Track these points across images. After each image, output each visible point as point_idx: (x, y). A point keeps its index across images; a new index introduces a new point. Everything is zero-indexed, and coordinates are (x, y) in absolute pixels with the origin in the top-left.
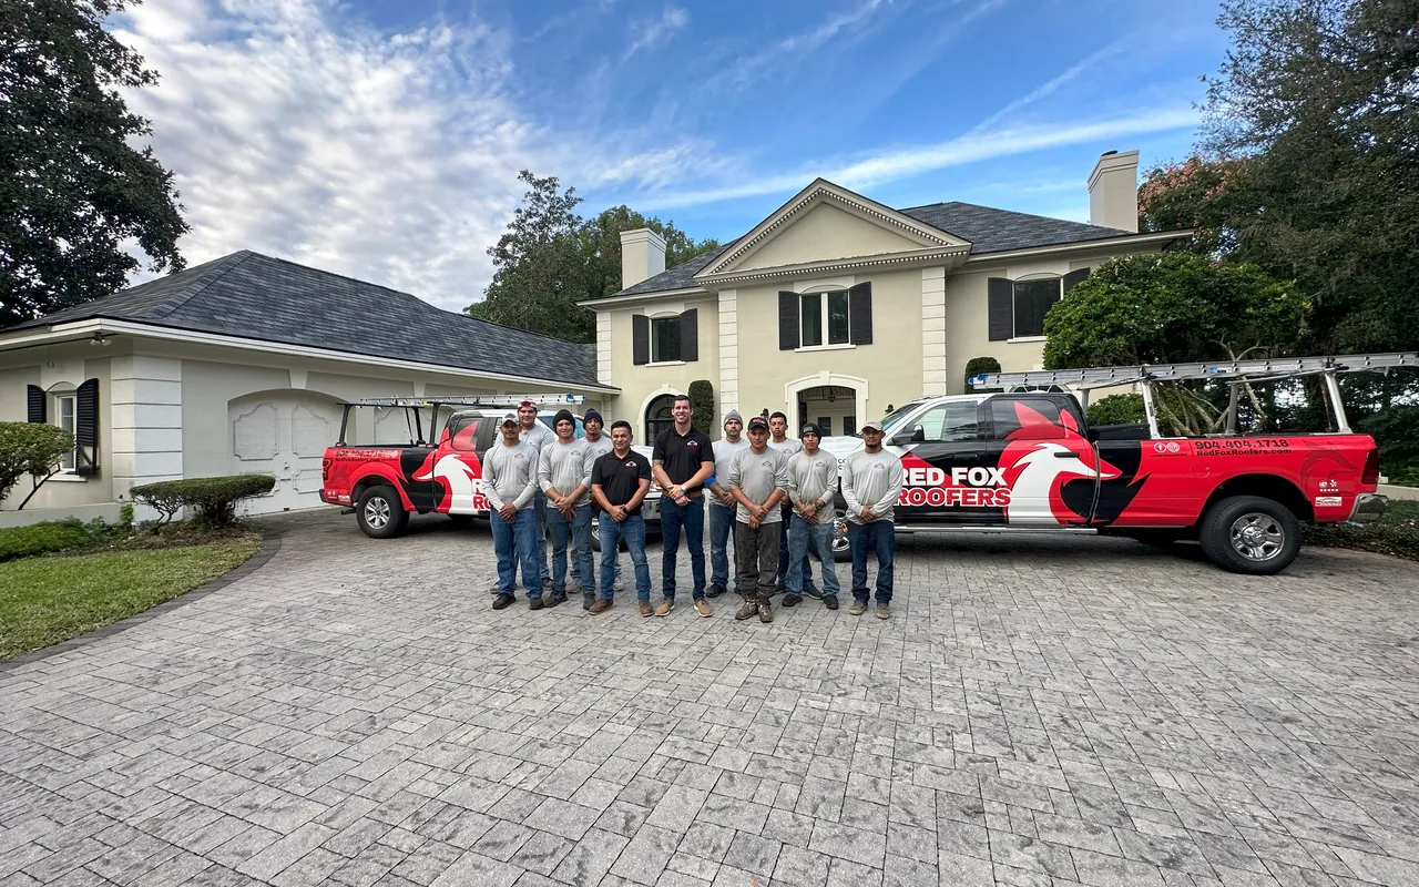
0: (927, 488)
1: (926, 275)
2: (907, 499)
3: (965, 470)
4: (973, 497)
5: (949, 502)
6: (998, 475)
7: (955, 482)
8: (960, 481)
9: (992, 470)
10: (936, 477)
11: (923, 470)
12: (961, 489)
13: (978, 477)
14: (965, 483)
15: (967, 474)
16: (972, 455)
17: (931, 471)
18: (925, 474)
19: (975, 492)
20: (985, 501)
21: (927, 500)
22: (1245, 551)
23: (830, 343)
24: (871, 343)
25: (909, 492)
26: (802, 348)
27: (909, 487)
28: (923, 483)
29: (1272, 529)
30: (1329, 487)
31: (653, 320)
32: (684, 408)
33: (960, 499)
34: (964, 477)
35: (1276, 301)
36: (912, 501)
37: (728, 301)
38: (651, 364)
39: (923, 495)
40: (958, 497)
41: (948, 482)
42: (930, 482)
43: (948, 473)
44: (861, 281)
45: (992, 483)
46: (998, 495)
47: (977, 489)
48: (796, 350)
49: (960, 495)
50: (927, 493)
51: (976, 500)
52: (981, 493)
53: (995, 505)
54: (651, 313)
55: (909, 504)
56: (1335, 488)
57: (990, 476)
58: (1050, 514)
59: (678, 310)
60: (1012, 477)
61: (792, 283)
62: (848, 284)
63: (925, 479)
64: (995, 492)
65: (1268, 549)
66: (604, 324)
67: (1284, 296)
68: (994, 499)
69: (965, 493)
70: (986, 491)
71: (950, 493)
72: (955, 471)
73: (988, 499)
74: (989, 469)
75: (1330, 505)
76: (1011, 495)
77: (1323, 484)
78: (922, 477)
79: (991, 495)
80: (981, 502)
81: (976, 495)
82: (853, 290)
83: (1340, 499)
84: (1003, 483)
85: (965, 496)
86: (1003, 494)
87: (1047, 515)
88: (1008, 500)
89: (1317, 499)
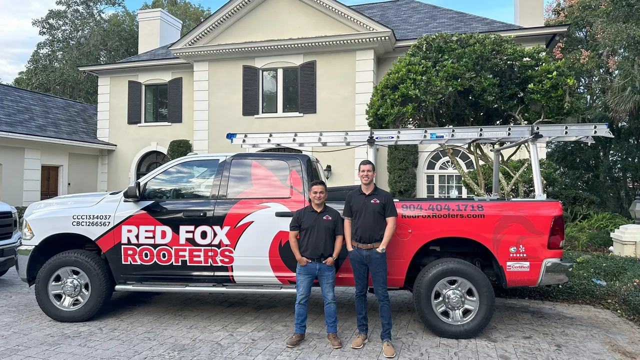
0: (155, 246)
1: (360, 56)
2: (137, 257)
3: (192, 228)
4: (199, 256)
5: (177, 261)
6: (222, 233)
7: (182, 241)
8: (187, 239)
9: (217, 228)
10: (164, 234)
11: (152, 228)
12: (187, 248)
13: (204, 235)
14: (191, 241)
15: (193, 232)
16: (198, 214)
17: (160, 229)
18: (154, 232)
19: (200, 250)
20: (210, 260)
21: (155, 259)
22: (445, 314)
23: (284, 112)
24: (315, 112)
25: (138, 250)
26: (261, 115)
27: (138, 245)
28: (151, 241)
29: (470, 293)
30: (518, 252)
31: (146, 86)
32: (368, 171)
33: (187, 258)
34: (190, 236)
35: (548, 78)
36: (141, 259)
37: (201, 71)
38: (143, 124)
39: (152, 253)
40: (184, 256)
41: (175, 241)
42: (159, 240)
43: (176, 231)
44: (309, 59)
45: (216, 242)
46: (222, 254)
47: (203, 248)
48: (256, 116)
49: (187, 254)
50: (155, 252)
51: (202, 259)
52: (206, 252)
53: (220, 264)
54: (144, 79)
55: (139, 262)
56: (523, 253)
57: (215, 235)
58: (271, 274)
59: (165, 78)
60: (235, 236)
61: (253, 58)
62: (297, 61)
63: (154, 237)
64: (219, 251)
65: (466, 312)
66: (104, 86)
67: (555, 73)
68: (218, 258)
69: (191, 251)
70: (211, 251)
71: (177, 251)
72: (183, 229)
73: (213, 258)
74: (214, 227)
75: (520, 270)
76: (235, 254)
77: (512, 249)
78: (151, 235)
79: (216, 254)
80: (206, 262)
81: (202, 254)
82: (303, 66)
83: (527, 264)
84: (226, 241)
85: (191, 256)
86: (227, 253)
87: (269, 275)
88: (232, 260)
89: (508, 263)
